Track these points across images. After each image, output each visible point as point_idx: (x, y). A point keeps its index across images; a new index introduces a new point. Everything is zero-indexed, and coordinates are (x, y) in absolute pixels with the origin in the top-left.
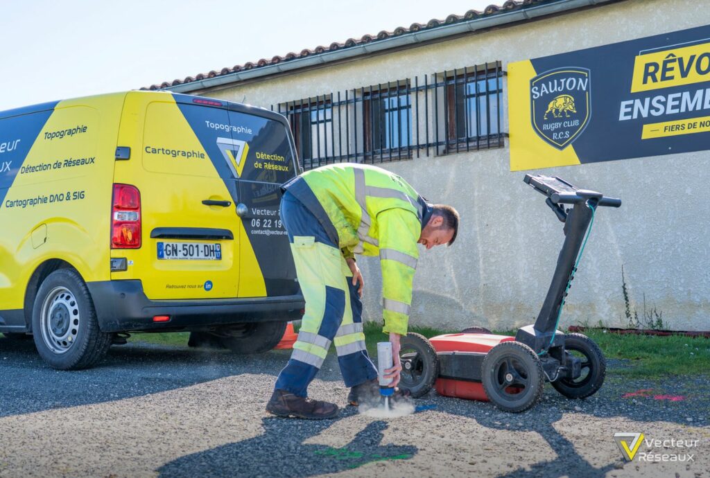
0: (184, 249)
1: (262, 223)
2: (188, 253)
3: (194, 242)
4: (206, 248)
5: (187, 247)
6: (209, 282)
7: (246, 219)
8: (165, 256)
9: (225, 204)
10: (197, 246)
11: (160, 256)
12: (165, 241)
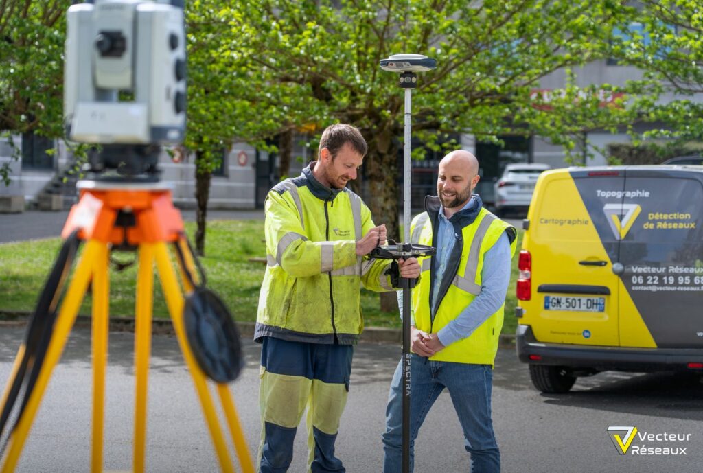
0: (567, 302)
1: (645, 280)
2: (571, 305)
3: (577, 297)
4: (589, 302)
5: (570, 301)
6: (587, 331)
7: (625, 277)
8: (551, 307)
9: (600, 264)
10: (580, 300)
11: (547, 307)
12: (552, 296)
